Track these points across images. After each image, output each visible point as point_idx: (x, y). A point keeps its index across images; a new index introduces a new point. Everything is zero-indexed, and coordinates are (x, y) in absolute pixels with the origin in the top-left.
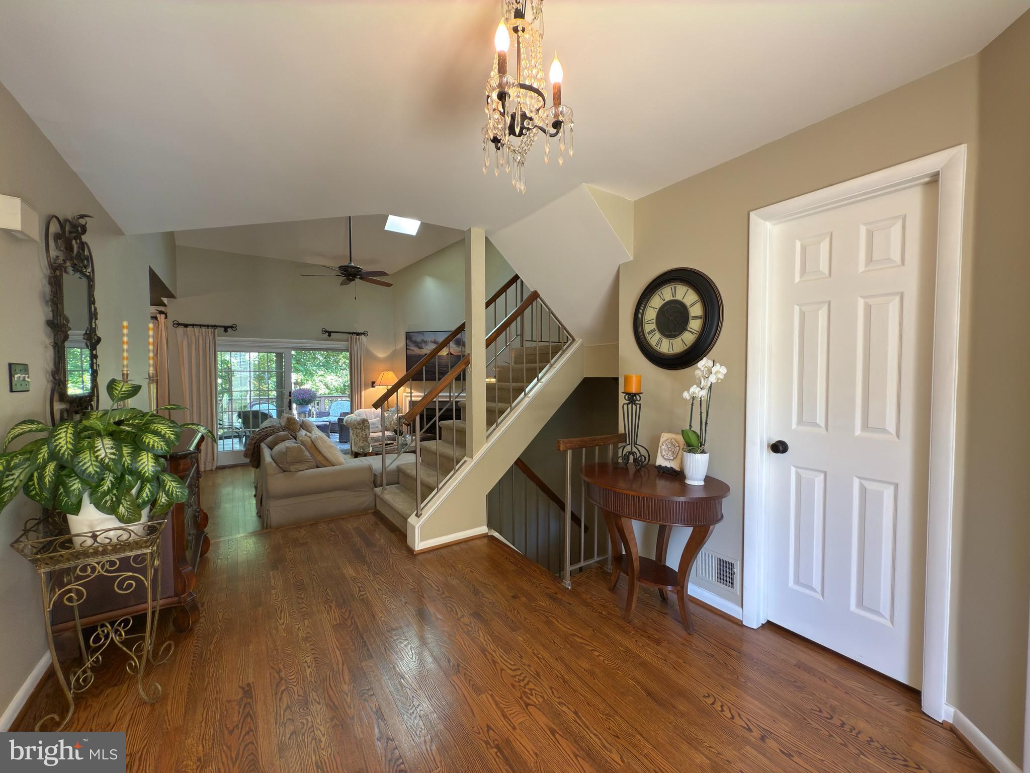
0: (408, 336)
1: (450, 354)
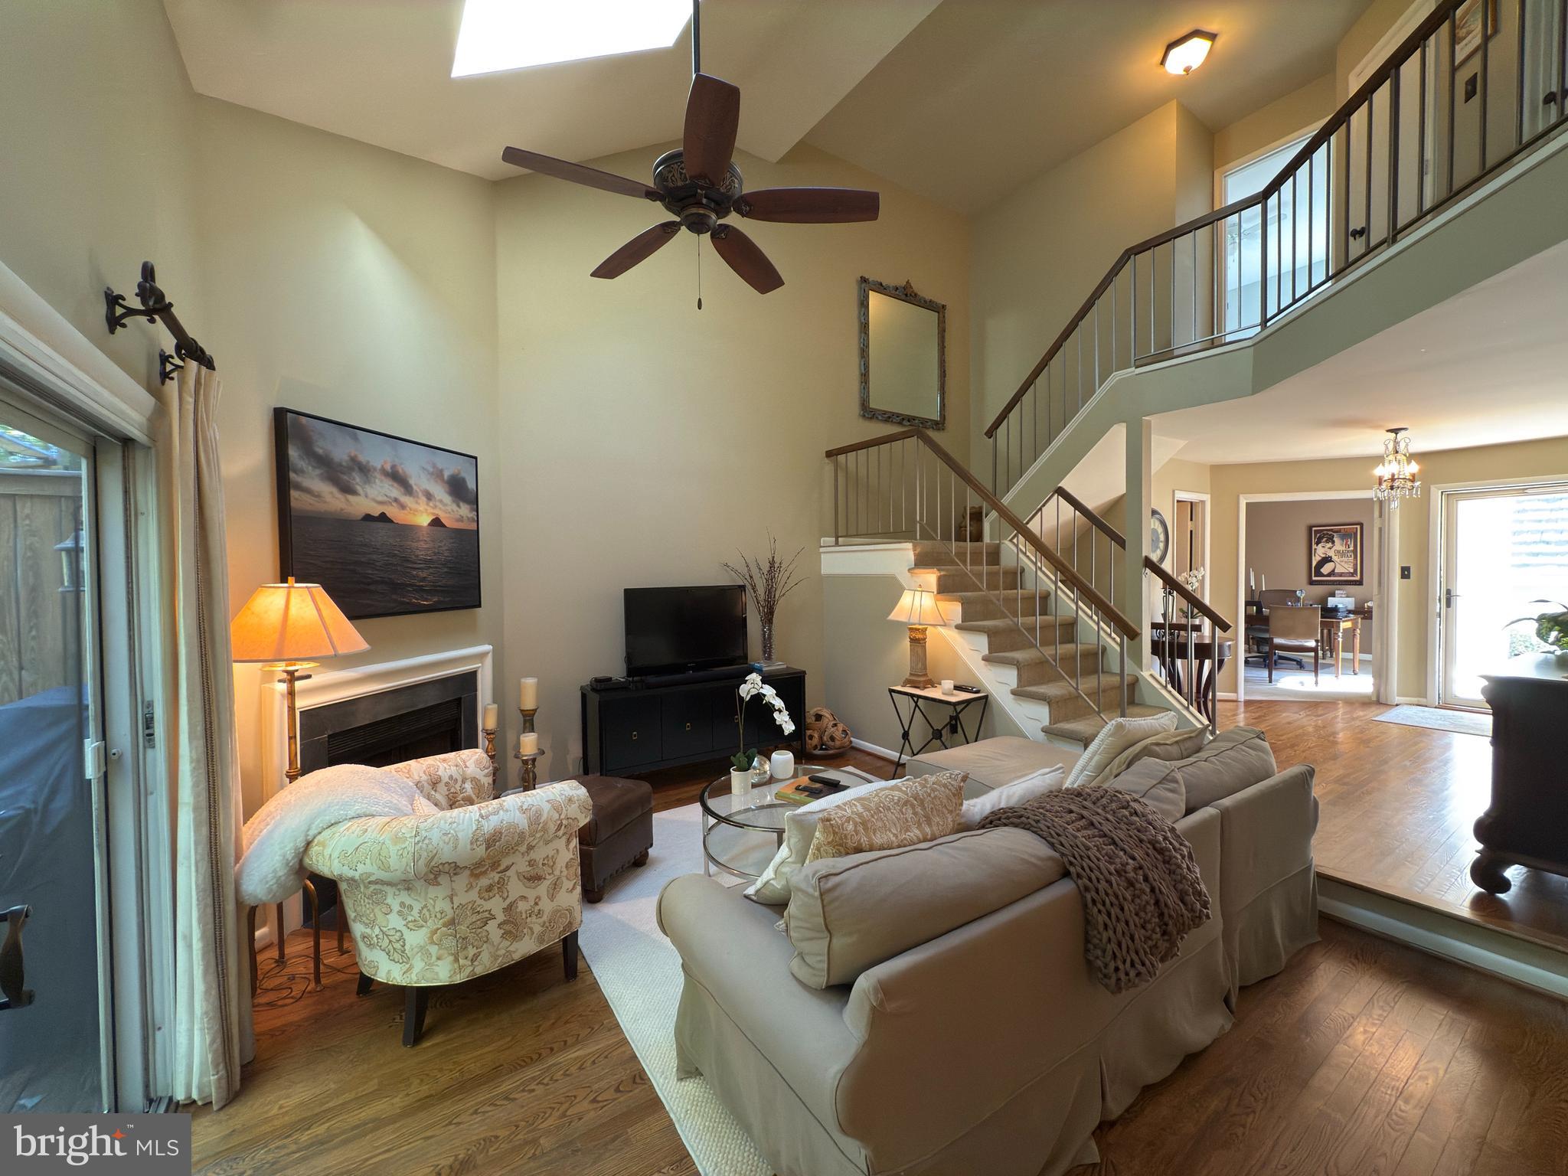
0: (284, 426)
1: (436, 522)
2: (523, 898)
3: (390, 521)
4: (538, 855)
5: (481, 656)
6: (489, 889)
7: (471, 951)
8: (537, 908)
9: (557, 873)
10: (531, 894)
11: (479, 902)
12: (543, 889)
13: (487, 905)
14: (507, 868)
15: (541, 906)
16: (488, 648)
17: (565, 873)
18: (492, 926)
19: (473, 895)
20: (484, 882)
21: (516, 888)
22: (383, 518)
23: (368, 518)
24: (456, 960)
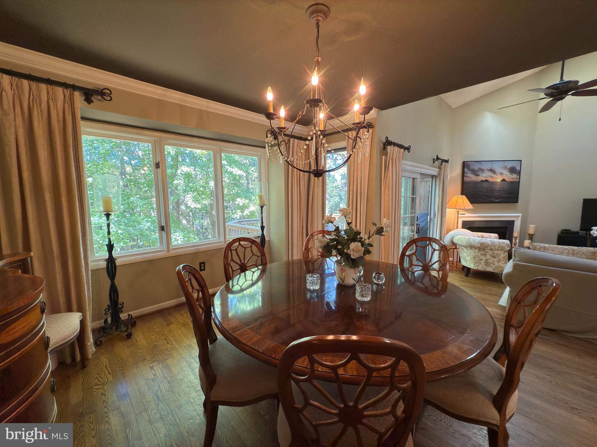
0: (465, 165)
1: (503, 180)
2: (490, 259)
3: (488, 181)
4: (496, 252)
5: (517, 217)
6: (482, 254)
7: (478, 264)
8: (493, 263)
9: (500, 258)
10: (493, 259)
11: (480, 256)
12: (496, 260)
13: (482, 257)
14: (487, 252)
15: (495, 263)
16: (521, 215)
17: (502, 259)
18: (482, 261)
19: (479, 254)
20: (481, 252)
21: (488, 257)
22: (487, 181)
23: (482, 181)
24: (475, 265)
